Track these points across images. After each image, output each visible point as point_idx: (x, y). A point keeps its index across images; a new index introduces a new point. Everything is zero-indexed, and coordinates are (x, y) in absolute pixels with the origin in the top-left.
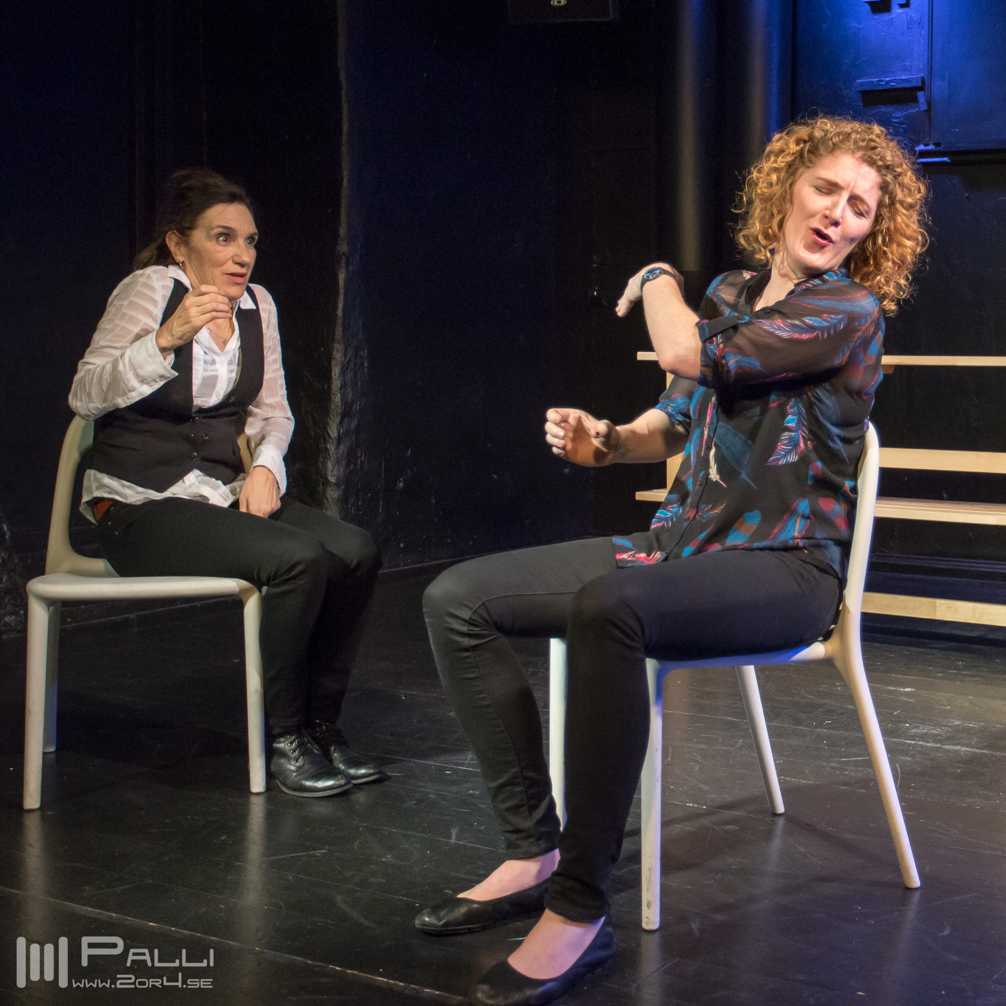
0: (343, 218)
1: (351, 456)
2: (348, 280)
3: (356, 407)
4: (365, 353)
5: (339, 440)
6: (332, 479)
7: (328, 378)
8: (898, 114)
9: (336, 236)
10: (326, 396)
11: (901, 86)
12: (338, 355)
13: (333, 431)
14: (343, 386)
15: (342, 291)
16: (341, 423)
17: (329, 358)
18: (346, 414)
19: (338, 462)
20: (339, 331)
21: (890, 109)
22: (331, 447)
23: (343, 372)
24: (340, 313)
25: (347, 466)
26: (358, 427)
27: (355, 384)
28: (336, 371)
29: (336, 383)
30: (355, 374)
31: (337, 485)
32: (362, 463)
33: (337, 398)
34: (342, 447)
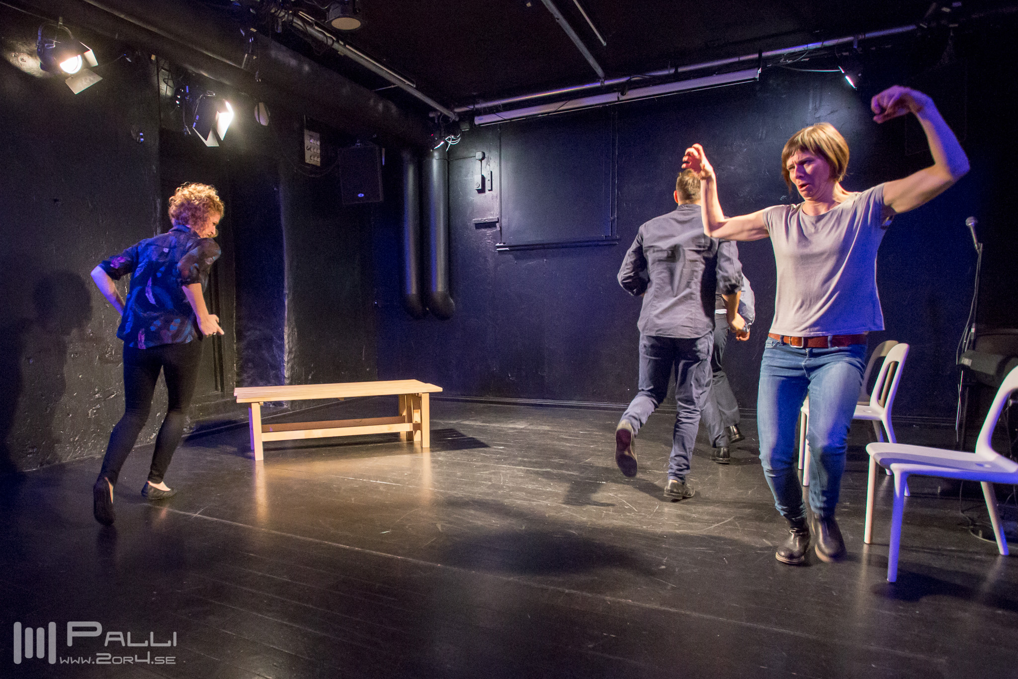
0: (286, 280)
1: (292, 368)
2: (288, 304)
3: (294, 349)
4: (296, 330)
5: (288, 362)
6: (286, 376)
7: (283, 339)
8: (489, 232)
9: (283, 287)
10: (283, 345)
11: (490, 221)
12: (286, 330)
13: (286, 359)
14: (289, 342)
15: (286, 307)
16: (288, 356)
17: (283, 332)
18: (290, 352)
19: (287, 370)
20: (286, 323)
21: (486, 230)
22: (285, 364)
23: (288, 337)
24: (286, 315)
25: (291, 371)
26: (294, 357)
27: (292, 341)
28: (286, 337)
29: (286, 341)
30: (292, 337)
31: (288, 378)
32: (296, 370)
33: (287, 347)
34: (289, 364)
